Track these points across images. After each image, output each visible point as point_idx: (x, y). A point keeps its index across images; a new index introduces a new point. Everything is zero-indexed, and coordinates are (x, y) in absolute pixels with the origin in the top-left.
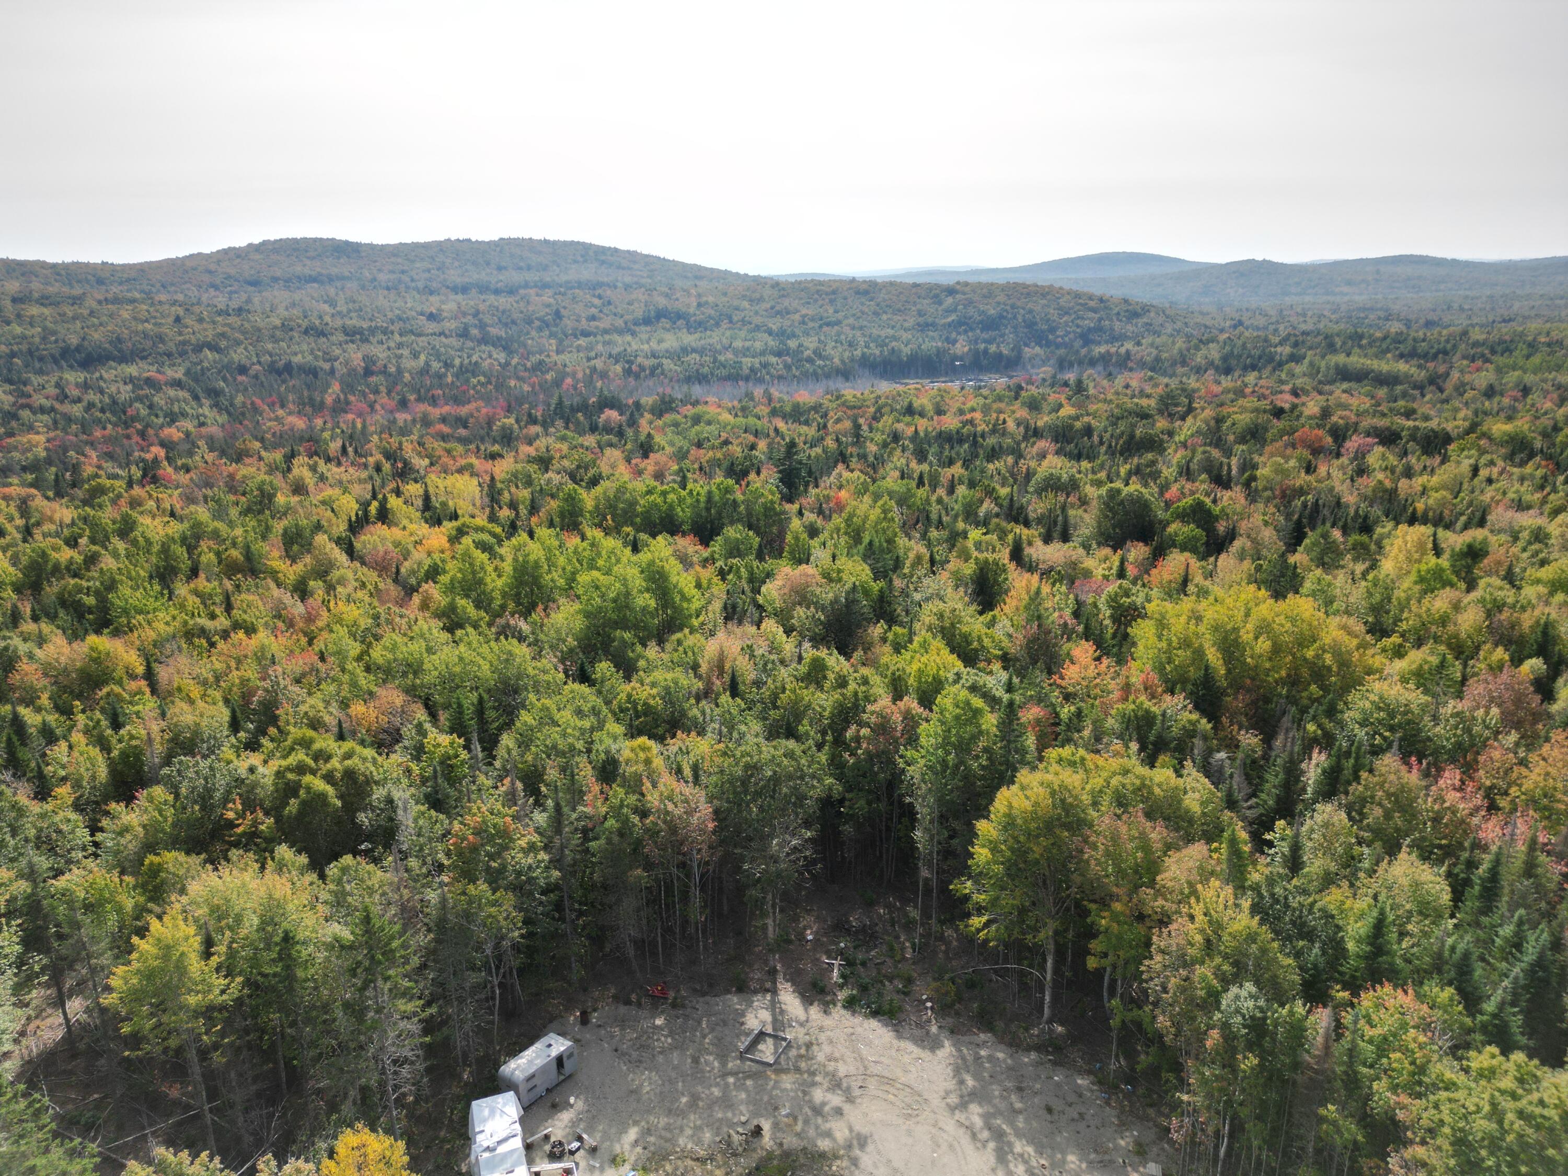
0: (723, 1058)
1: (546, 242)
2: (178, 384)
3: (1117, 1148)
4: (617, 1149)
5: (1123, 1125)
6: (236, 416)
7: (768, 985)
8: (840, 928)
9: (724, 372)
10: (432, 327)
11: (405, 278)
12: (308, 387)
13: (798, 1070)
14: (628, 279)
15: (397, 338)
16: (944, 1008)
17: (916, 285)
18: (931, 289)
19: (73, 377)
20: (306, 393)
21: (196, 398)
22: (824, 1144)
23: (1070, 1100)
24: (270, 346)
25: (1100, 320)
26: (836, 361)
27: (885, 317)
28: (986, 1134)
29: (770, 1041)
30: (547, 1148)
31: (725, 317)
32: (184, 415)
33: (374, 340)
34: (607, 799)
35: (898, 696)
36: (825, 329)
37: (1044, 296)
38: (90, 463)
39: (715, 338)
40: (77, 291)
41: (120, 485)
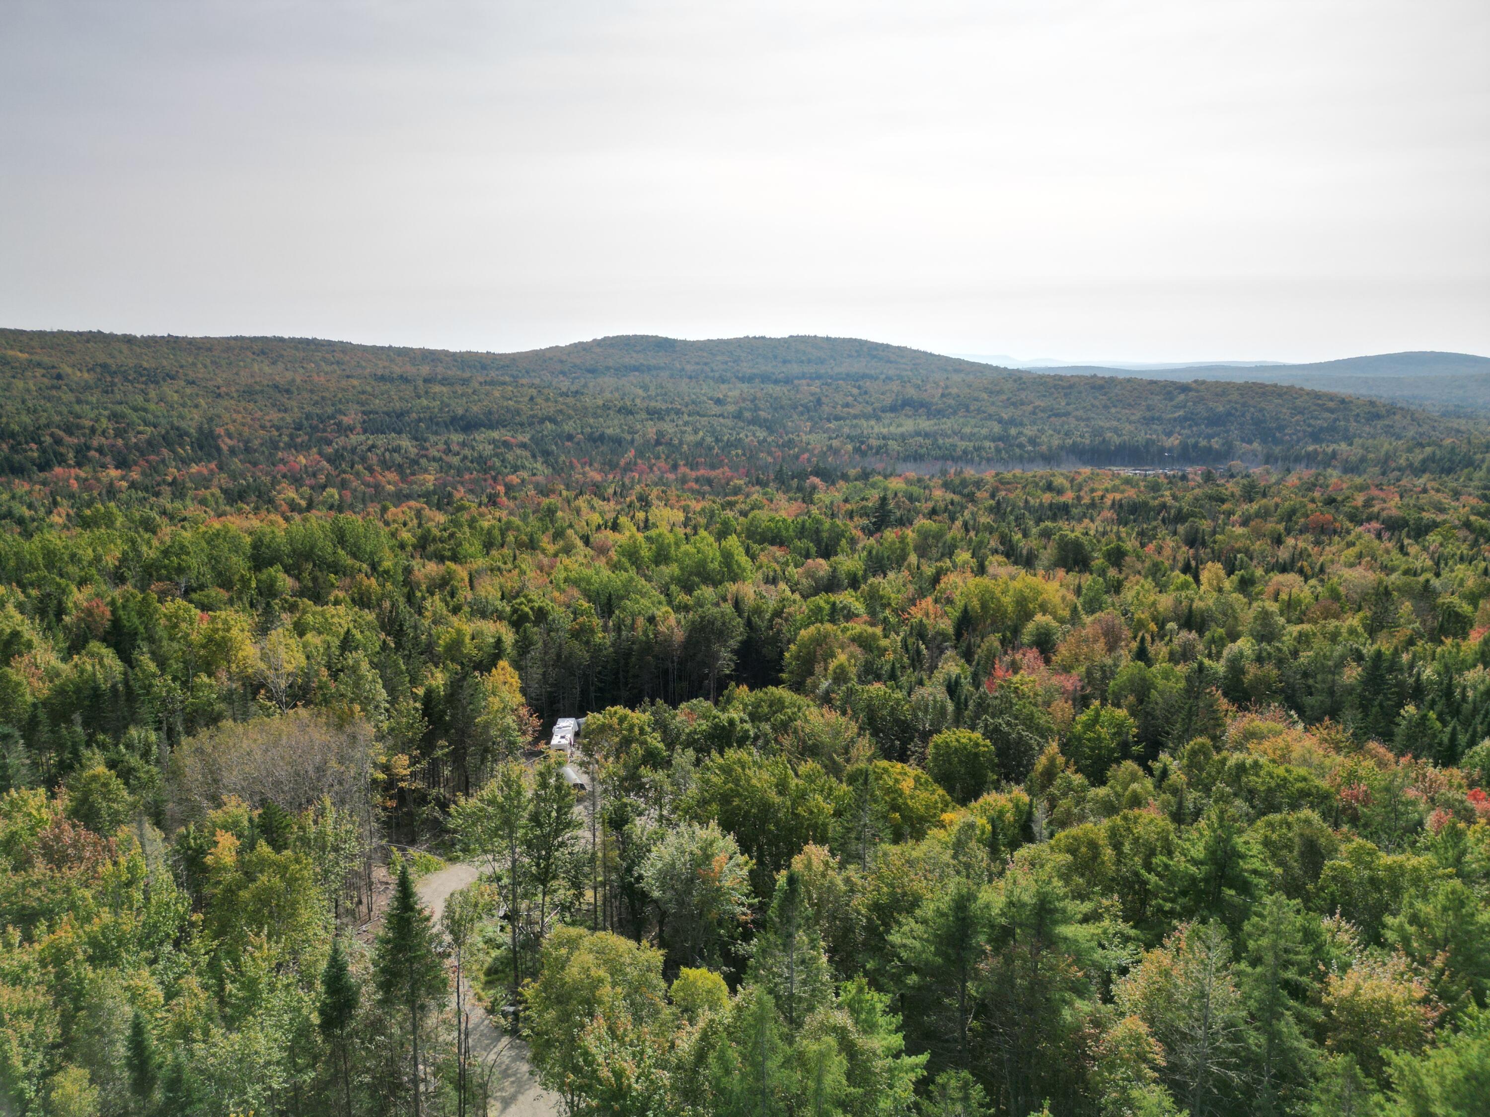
1: (828, 339)
2: (523, 446)
6: (557, 470)
9: (939, 453)
10: (717, 410)
11: (707, 369)
12: (612, 452)
14: (891, 372)
15: (686, 418)
17: (1152, 382)
18: (1165, 387)
19: (456, 438)
20: (609, 456)
21: (534, 456)
24: (591, 421)
25: (1335, 420)
26: (1044, 448)
27: (1113, 410)
31: (963, 406)
32: (524, 467)
33: (667, 419)
34: (644, 628)
36: (1053, 419)
37: (1280, 395)
38: (459, 493)
39: (948, 424)
40: (467, 374)
41: (474, 506)
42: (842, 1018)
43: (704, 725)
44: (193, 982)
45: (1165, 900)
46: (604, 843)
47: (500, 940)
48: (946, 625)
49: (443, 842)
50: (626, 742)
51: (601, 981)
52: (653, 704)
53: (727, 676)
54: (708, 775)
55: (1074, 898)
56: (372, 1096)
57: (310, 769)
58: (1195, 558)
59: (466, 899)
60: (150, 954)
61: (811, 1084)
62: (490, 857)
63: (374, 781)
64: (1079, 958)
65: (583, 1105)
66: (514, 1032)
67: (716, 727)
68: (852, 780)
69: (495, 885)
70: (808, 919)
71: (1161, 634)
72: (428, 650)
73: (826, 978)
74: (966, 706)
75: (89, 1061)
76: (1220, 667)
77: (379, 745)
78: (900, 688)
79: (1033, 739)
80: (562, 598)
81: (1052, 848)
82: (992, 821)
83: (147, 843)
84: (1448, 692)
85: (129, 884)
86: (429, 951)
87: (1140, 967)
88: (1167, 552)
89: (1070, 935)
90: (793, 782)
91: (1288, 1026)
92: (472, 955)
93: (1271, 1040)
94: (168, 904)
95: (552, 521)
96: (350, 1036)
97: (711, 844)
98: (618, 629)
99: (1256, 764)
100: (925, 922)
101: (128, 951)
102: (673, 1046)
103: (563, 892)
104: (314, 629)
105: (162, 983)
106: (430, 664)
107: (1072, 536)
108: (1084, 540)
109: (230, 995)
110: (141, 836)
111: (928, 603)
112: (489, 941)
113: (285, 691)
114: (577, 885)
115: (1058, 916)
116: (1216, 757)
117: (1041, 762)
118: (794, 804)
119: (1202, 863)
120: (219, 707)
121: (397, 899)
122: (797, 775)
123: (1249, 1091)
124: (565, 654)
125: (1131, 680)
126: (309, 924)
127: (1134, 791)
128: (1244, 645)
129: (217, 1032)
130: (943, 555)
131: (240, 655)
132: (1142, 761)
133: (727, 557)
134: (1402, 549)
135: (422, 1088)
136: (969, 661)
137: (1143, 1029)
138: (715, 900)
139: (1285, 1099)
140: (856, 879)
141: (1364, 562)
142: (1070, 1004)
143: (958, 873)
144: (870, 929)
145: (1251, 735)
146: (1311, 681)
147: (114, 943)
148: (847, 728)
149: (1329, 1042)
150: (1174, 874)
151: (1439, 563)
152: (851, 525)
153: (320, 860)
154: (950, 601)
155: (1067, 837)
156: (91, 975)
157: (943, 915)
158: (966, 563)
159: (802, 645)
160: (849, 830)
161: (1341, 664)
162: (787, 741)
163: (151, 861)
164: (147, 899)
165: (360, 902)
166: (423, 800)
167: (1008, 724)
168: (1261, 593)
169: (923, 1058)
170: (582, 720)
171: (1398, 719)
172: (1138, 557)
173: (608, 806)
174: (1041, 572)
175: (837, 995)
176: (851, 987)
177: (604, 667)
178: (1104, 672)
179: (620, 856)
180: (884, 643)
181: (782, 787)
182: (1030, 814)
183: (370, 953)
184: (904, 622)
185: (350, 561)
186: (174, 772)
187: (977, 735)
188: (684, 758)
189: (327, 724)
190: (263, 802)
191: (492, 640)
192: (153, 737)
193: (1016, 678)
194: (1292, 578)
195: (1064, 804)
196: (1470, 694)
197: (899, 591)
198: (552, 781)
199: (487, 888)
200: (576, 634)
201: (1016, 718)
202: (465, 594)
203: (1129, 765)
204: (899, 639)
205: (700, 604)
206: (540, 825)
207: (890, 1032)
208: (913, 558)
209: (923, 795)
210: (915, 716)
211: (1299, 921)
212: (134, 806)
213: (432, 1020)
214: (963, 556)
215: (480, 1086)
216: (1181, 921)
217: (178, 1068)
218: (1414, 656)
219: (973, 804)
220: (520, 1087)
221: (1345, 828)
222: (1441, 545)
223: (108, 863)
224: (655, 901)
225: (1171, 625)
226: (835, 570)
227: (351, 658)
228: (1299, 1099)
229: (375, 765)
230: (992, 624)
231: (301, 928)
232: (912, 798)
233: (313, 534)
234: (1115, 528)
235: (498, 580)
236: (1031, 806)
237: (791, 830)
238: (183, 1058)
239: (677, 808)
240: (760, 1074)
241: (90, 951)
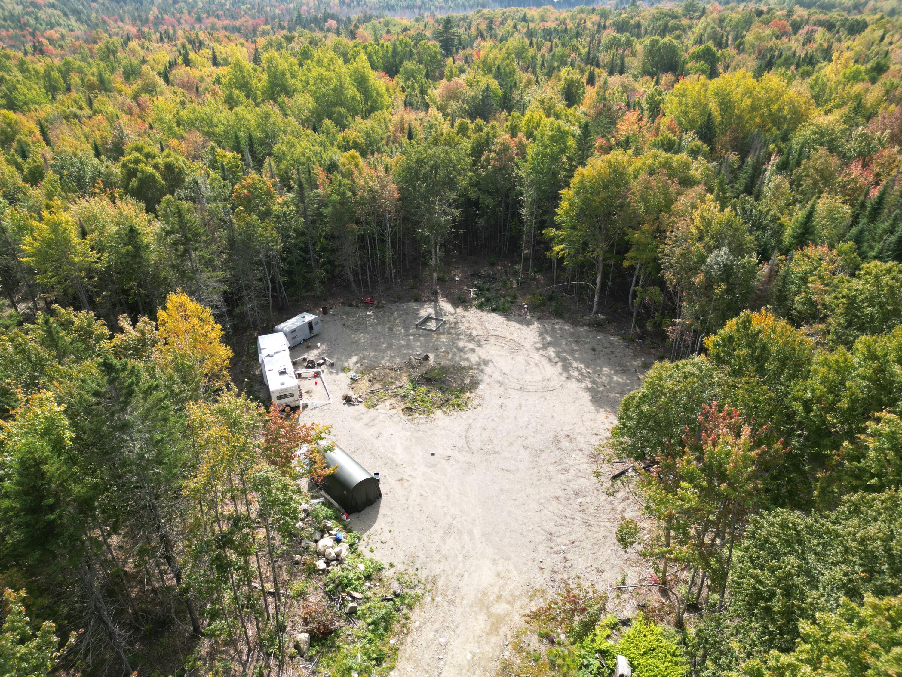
0: (407, 328)
3: (632, 365)
4: (346, 365)
5: (635, 356)
6: (93, 26)
7: (433, 298)
8: (475, 275)
9: (405, 4)
12: (137, 10)
13: (449, 333)
16: (533, 308)
20: (136, 14)
22: (464, 364)
23: (605, 346)
28: (557, 359)
29: (434, 322)
30: (305, 364)
34: (331, 183)
35: (514, 135)
133: (361, 81)
202: (41, 152)
235: (80, 130)
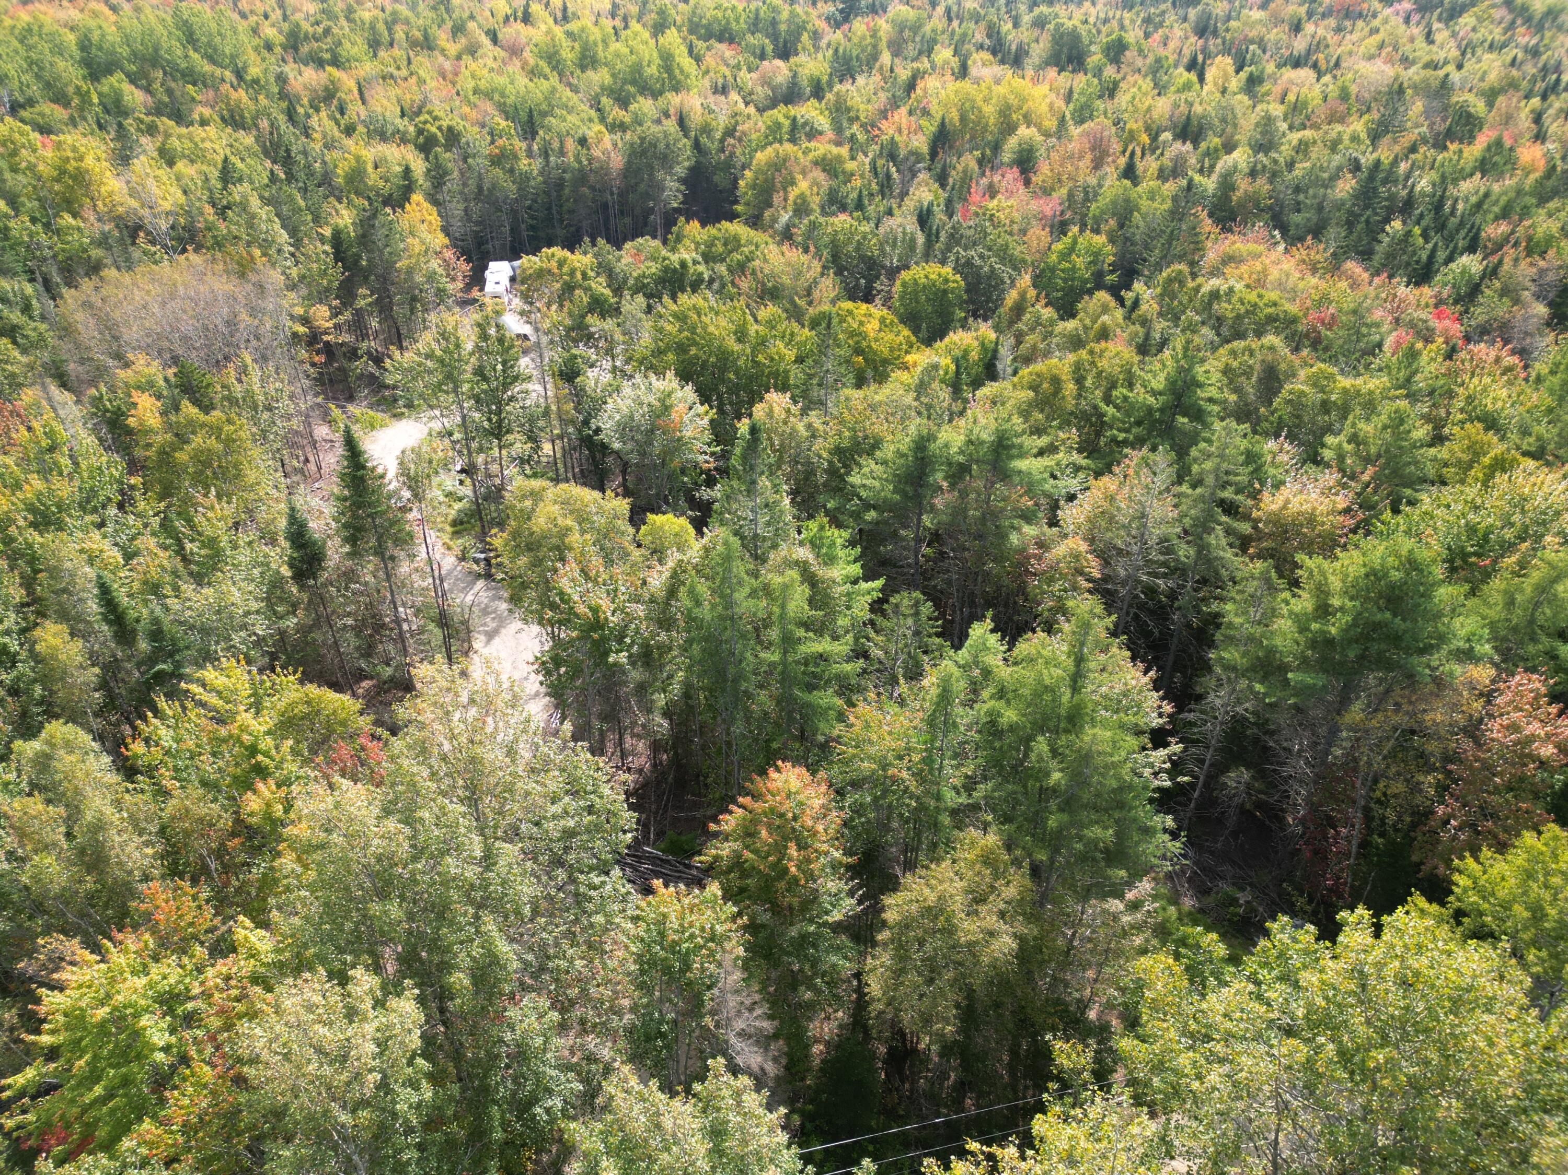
42: (804, 553)
43: (654, 268)
44: (149, 542)
45: (1119, 430)
46: (556, 396)
47: (460, 494)
48: (921, 143)
49: (383, 397)
50: (569, 288)
51: (569, 529)
52: (594, 244)
53: (674, 209)
54: (661, 323)
55: (1032, 433)
56: (357, 636)
57: (218, 321)
58: (1203, 51)
59: (419, 455)
60: (95, 518)
61: (776, 610)
62: (437, 413)
63: (295, 335)
64: (1030, 489)
65: (563, 635)
66: (488, 576)
67: (666, 269)
68: (814, 324)
69: (446, 441)
70: (770, 465)
71: (1154, 147)
72: (326, 180)
73: (789, 518)
74: (937, 237)
75: (63, 616)
76: (1210, 184)
77: (292, 295)
78: (868, 219)
79: (1005, 272)
80: (474, 115)
81: (1014, 386)
82: (957, 361)
83: (58, 407)
84: (1438, 206)
85: (52, 449)
86: (389, 507)
87: (1088, 493)
88: (1172, 45)
89: (1024, 468)
90: (753, 328)
91: (1217, 540)
92: (434, 508)
93: (1199, 552)
94: (100, 468)
95: (448, 10)
96: (324, 585)
97: (669, 395)
98: (545, 153)
99: (1231, 290)
100: (885, 463)
101: (70, 516)
102: (644, 583)
103: (519, 445)
104: (184, 156)
105: (116, 544)
106: (331, 199)
107: (1069, 24)
108: (1083, 30)
109: (192, 553)
110: (50, 399)
111: (901, 115)
112: (449, 495)
113: (166, 234)
114: (532, 438)
115: (1014, 451)
116: (1191, 284)
117: (1012, 297)
118: (754, 354)
119: (1160, 394)
120: (96, 253)
121: (347, 458)
122: (756, 321)
123: (1173, 595)
124: (486, 186)
125: (1114, 202)
126: (258, 484)
127: (1104, 324)
128: (1240, 157)
129: (188, 588)
130: (920, 53)
131: (103, 190)
132: (1115, 291)
133: (667, 59)
134: (1429, 38)
135: (405, 627)
136: (943, 186)
137: (1083, 547)
138: (677, 449)
139: (1203, 600)
140: (817, 424)
141: (1383, 54)
142: (1018, 529)
143: (919, 413)
144: (832, 472)
145: (1229, 259)
146: (1301, 197)
147: (54, 509)
148: (809, 268)
149: (1251, 551)
150: (1132, 405)
151: (1467, 49)
152: (814, 13)
153: (255, 420)
154: (926, 113)
155: (1031, 374)
156: (39, 539)
157: (903, 455)
158: (946, 62)
159: (758, 172)
160: (811, 377)
161: (1335, 177)
162: (745, 284)
163: (68, 425)
164: (76, 464)
165: (307, 460)
166: (353, 354)
167: (981, 256)
168: (1267, 94)
169: (879, 583)
170: (517, 263)
171: (1381, 236)
172: (1140, 51)
173: (556, 357)
174: (1029, 72)
175: (799, 533)
176: (813, 525)
177: (534, 201)
178: (1086, 193)
179: (575, 409)
180: (851, 166)
181: (741, 335)
182: (995, 351)
183: (329, 510)
184: (873, 139)
185: (207, 68)
186: (65, 329)
187: (947, 270)
188: (634, 305)
189: (227, 272)
190: (175, 360)
191: (398, 169)
192: (29, 289)
193: (993, 204)
194: (1305, 74)
195: (1030, 339)
196: (1460, 206)
197: (869, 101)
198: (492, 331)
199: (437, 443)
200: (496, 160)
201: (990, 250)
202: (356, 110)
203: (1102, 296)
204: (867, 161)
205: (638, 121)
206: (485, 379)
207: (849, 563)
208: (886, 58)
209: (889, 337)
210: (882, 250)
211: (1244, 444)
212: (31, 367)
213: (404, 568)
214: (944, 54)
215: (462, 623)
216: (1134, 448)
217: (156, 621)
218: (1413, 165)
219: (938, 344)
220: (502, 623)
221: (1305, 352)
222: (1474, 29)
223: (22, 429)
224: (617, 453)
225: (1167, 136)
226: (795, 76)
227: (238, 192)
228: (1216, 598)
229: (292, 317)
230: (971, 140)
231: (252, 488)
232: (876, 340)
233: (152, 31)
234: (1118, 13)
235: (394, 92)
236: (997, 344)
237: (751, 378)
238: (158, 611)
239: (631, 359)
240: (729, 604)
241: (30, 517)
